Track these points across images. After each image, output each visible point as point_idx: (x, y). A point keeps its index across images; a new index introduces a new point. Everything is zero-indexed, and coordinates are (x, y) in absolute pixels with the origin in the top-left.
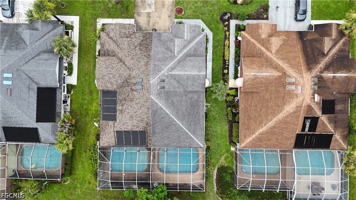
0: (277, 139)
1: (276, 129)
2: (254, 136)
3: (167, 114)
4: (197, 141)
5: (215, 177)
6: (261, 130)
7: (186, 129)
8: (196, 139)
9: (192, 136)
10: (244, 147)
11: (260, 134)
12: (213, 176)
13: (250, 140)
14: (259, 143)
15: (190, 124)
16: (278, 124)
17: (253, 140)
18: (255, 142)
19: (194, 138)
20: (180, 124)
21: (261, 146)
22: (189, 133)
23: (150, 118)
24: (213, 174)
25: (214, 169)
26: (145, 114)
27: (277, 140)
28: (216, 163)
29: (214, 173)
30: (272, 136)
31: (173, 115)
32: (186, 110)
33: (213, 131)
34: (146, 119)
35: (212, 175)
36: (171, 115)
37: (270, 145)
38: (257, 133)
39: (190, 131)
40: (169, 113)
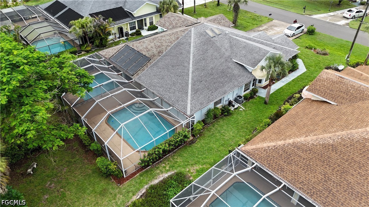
0: (327, 179)
1: (336, 153)
2: (281, 143)
3: (189, 52)
4: (189, 102)
5: (156, 182)
6: (301, 139)
7: (192, 79)
8: (189, 98)
9: (190, 91)
10: (248, 153)
11: (294, 145)
12: (154, 177)
13: (269, 147)
14: (282, 163)
15: (201, 81)
16: (344, 145)
17: (276, 148)
18: (276, 155)
19: (189, 94)
20: (191, 70)
21: (282, 170)
22: (190, 86)
23: (169, 48)
24: (158, 174)
25: (168, 171)
26: (169, 42)
27: (326, 181)
28: (179, 166)
29: (161, 175)
30: (318, 162)
31: (194, 57)
32: (212, 68)
33: (219, 132)
34: (164, 48)
35: (156, 175)
36: (192, 55)
37: (303, 182)
38: (291, 141)
39: (193, 85)
40: (192, 52)
